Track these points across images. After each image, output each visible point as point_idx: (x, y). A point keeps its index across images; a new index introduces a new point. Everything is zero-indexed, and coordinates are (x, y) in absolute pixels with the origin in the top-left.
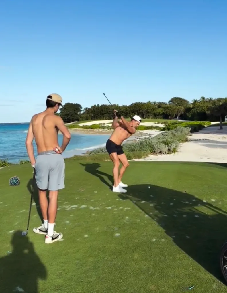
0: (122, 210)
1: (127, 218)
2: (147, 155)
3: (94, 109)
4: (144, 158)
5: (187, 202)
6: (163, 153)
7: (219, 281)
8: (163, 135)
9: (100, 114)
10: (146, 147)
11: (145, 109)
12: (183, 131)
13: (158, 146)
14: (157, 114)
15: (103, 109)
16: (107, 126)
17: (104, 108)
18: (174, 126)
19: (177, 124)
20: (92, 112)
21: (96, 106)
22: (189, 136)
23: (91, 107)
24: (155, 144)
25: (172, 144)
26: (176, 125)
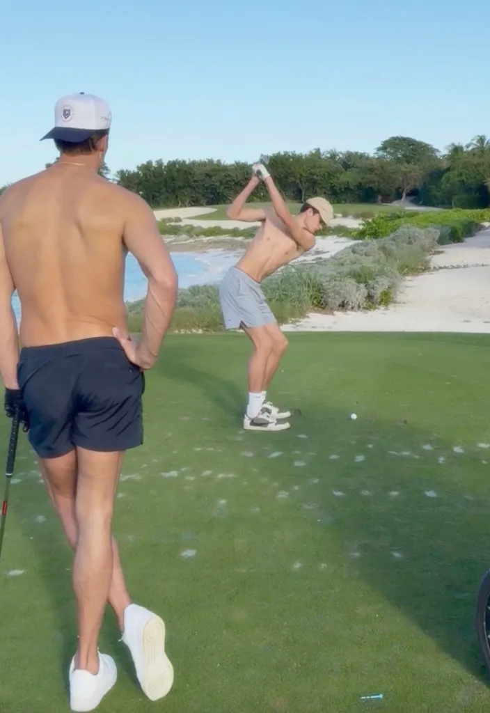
0: (208, 479)
1: (223, 502)
2: (303, 315)
3: (145, 174)
4: (293, 322)
5: (405, 453)
6: (352, 308)
7: (476, 681)
8: (354, 252)
9: (164, 189)
10: (298, 288)
11: (304, 174)
12: (415, 241)
13: (335, 286)
14: (340, 189)
15: (175, 174)
16: (186, 226)
17: (178, 171)
18: (390, 224)
19: (399, 217)
20: (140, 184)
21: (154, 164)
22: (434, 254)
23: (138, 168)
24: (328, 279)
25: (379, 279)
26: (397, 221)
